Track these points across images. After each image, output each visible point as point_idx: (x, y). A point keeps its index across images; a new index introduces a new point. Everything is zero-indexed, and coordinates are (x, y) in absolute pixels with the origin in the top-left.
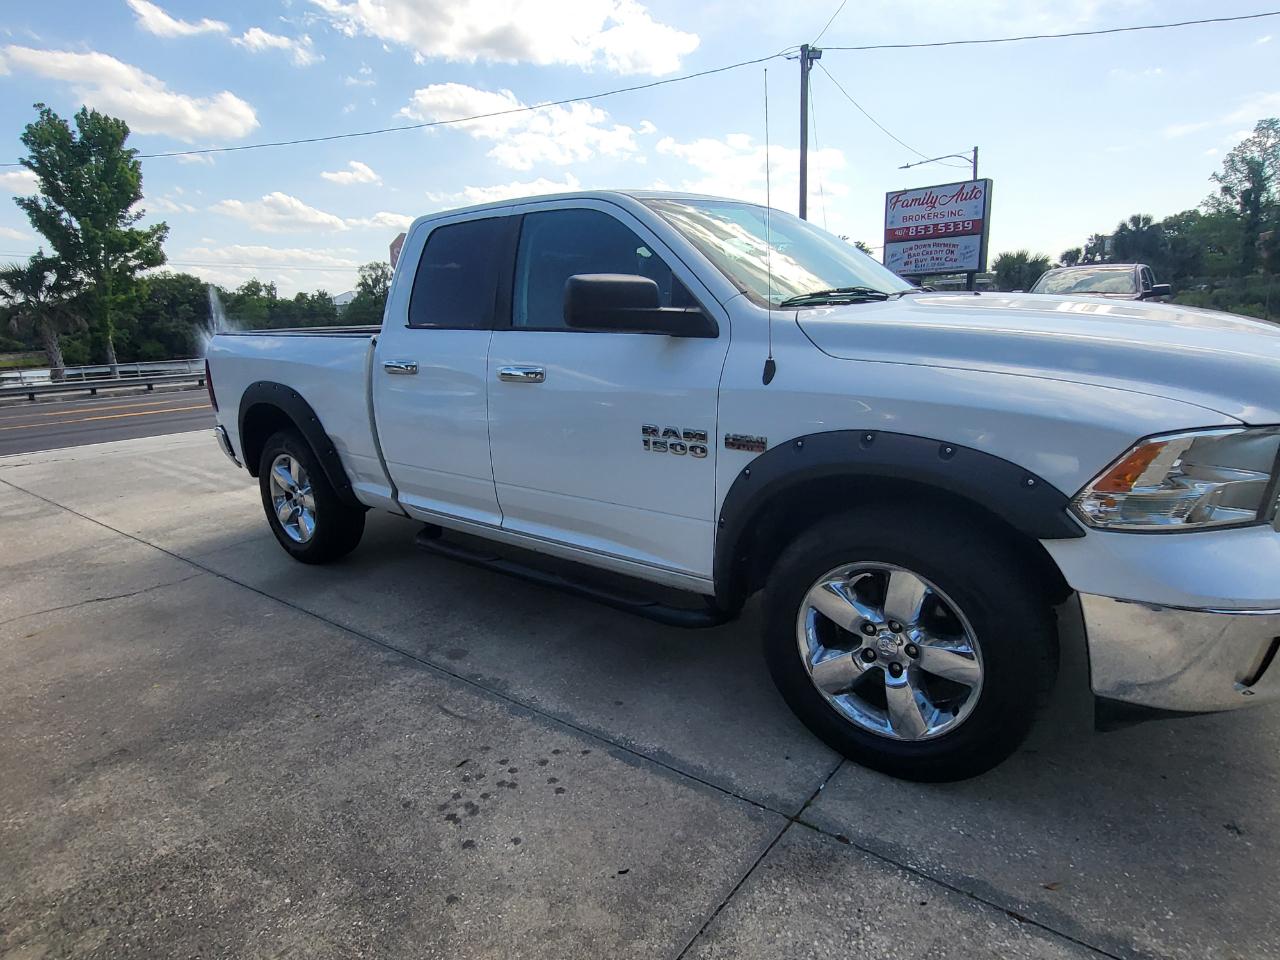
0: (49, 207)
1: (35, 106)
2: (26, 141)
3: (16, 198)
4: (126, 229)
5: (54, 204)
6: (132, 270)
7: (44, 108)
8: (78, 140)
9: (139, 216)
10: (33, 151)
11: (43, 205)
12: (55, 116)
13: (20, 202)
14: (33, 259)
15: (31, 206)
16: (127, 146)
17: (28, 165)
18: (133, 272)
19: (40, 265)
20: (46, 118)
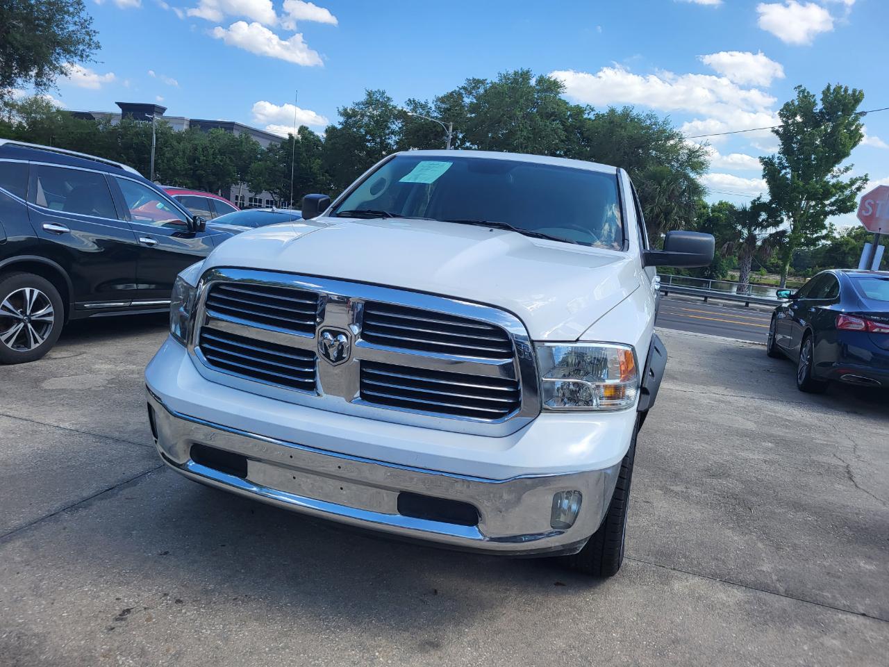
0: (780, 163)
1: (795, 88)
2: (781, 115)
3: (760, 157)
4: (833, 181)
5: (784, 161)
6: (826, 214)
7: (803, 88)
8: (818, 111)
9: (847, 169)
10: (783, 121)
11: (776, 161)
12: (808, 93)
13: (762, 159)
14: (753, 202)
15: (768, 163)
16: (859, 109)
17: (777, 132)
18: (825, 217)
19: (758, 207)
20: (801, 96)
